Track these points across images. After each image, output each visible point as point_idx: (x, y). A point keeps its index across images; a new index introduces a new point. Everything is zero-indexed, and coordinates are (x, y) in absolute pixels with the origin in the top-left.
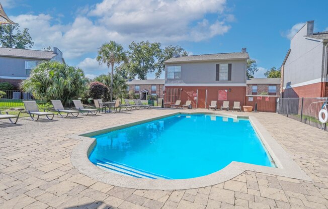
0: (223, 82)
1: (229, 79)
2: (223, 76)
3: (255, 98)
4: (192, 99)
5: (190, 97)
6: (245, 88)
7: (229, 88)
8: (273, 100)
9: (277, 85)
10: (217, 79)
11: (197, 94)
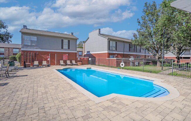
0: (66, 50)
1: (69, 48)
2: (66, 46)
3: (80, 58)
4: (46, 60)
5: (44, 58)
6: (76, 53)
7: (69, 53)
8: (87, 59)
9: (82, 52)
10: (62, 48)
11: (50, 56)
